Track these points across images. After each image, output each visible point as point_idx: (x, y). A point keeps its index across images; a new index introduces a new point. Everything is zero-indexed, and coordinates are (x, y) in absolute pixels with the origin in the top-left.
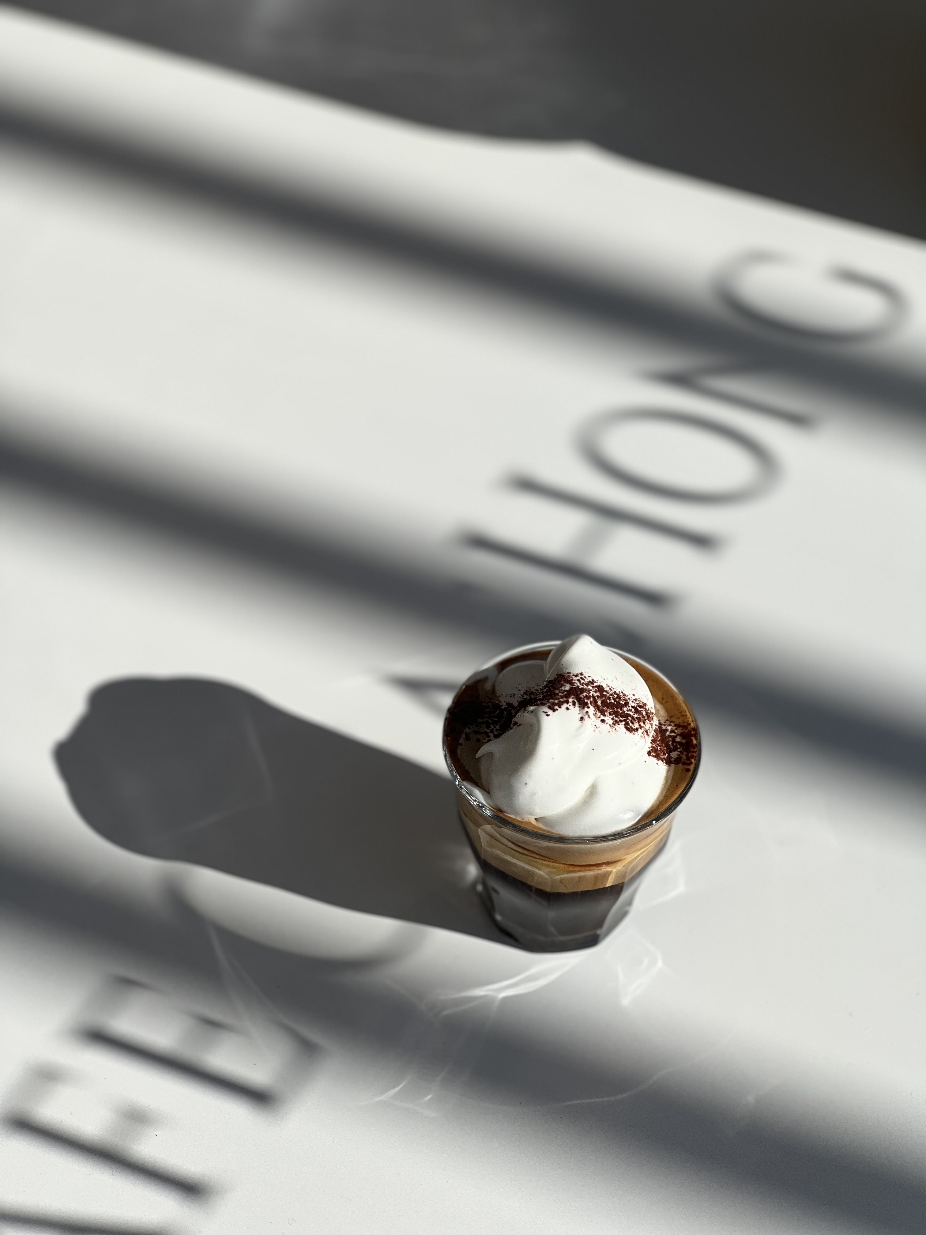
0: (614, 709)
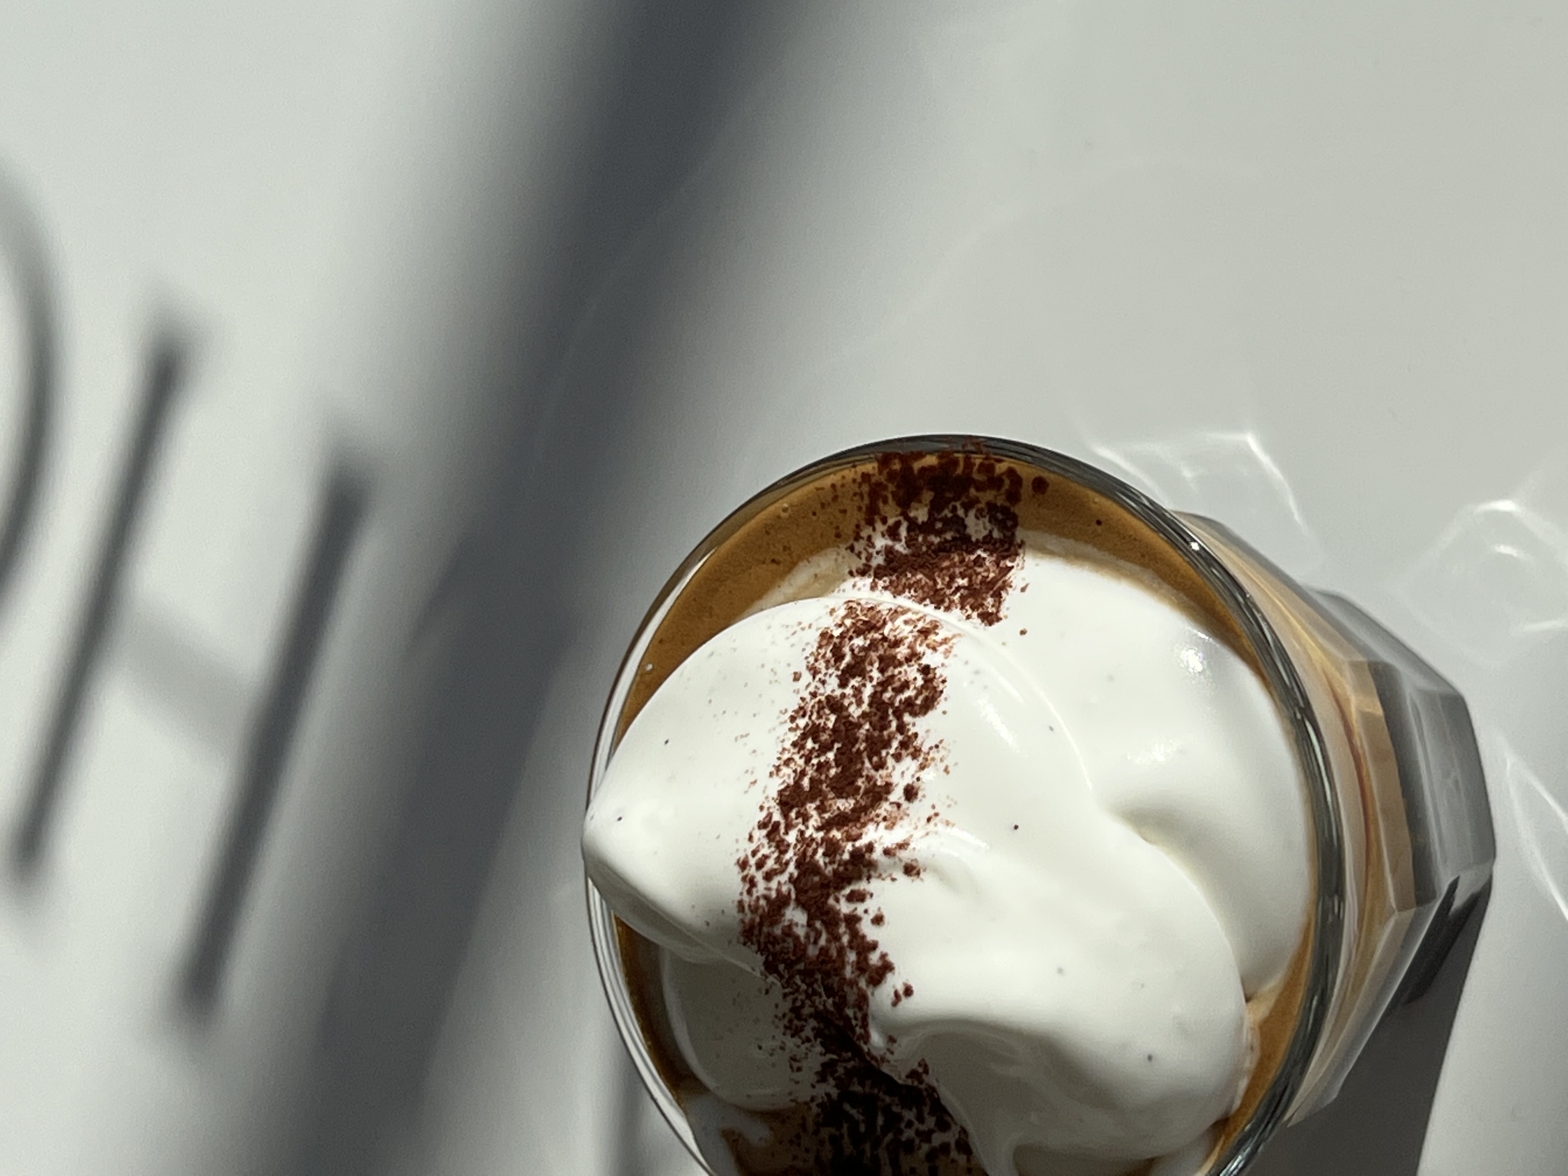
0: (859, 753)
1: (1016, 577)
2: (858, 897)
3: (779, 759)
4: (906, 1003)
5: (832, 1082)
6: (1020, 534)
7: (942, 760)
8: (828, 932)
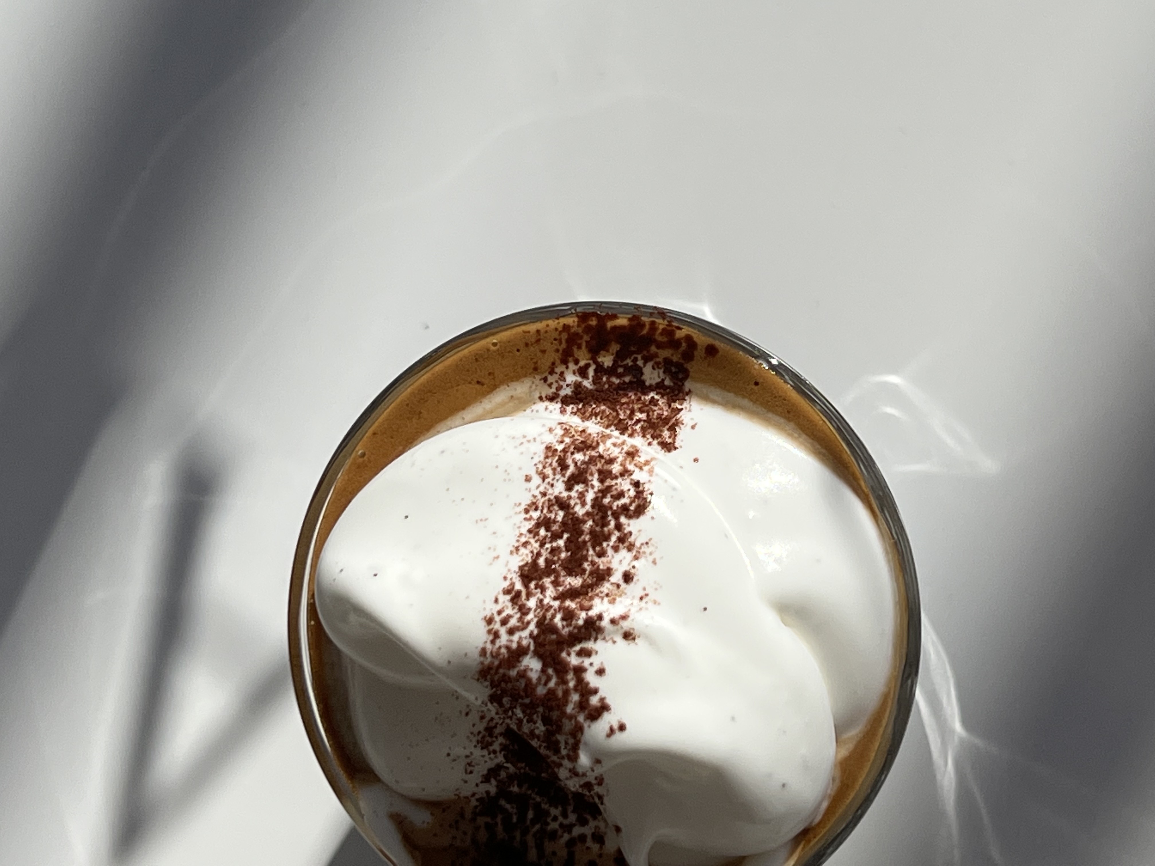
0: (585, 542)
1: (683, 416)
2: (586, 653)
3: (518, 541)
4: (619, 738)
5: (493, 782)
6: (688, 385)
7: (651, 554)
8: (558, 677)
